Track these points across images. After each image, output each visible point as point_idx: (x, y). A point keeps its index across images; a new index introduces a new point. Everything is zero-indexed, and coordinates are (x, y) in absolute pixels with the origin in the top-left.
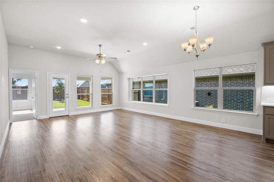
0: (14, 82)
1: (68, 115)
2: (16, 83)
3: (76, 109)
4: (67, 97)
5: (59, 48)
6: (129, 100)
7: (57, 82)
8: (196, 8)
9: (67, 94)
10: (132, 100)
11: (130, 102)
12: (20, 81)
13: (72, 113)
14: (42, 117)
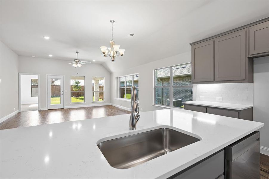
0: (52, 82)
1: (63, 109)
2: (55, 82)
3: (70, 104)
4: (62, 94)
5: (51, 56)
6: (117, 98)
7: (75, 81)
8: (112, 21)
9: (62, 92)
10: (120, 98)
11: (117, 99)
12: (57, 81)
13: (66, 107)
14: (42, 109)
